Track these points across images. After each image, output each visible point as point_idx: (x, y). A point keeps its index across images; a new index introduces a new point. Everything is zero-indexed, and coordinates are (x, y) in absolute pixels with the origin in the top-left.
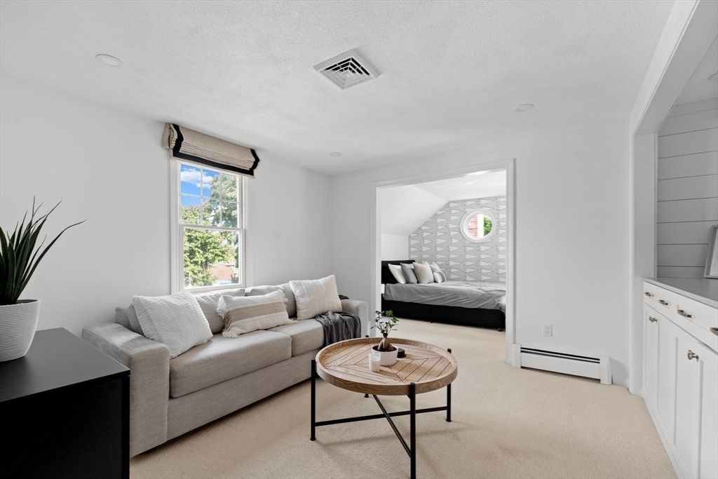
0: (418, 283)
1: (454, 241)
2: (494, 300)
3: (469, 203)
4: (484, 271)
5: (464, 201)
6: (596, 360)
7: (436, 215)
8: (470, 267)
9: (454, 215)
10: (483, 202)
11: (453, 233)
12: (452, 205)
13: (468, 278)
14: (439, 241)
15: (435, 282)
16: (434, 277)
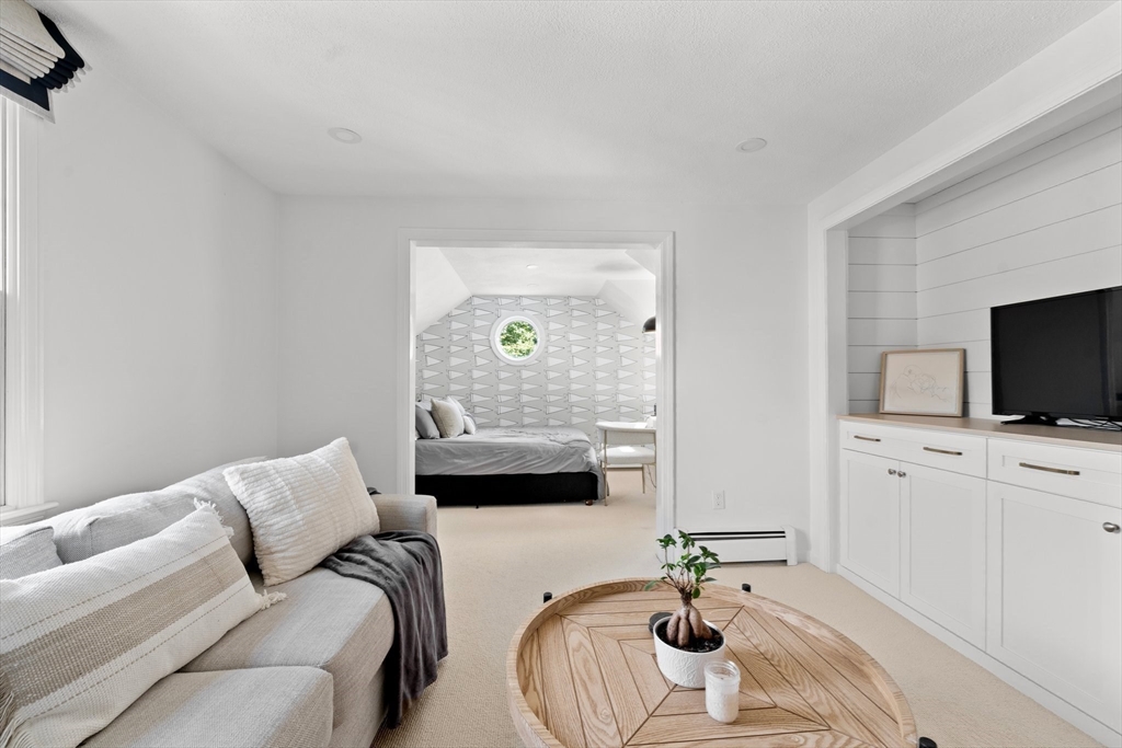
0: (441, 436)
1: (480, 361)
2: (580, 456)
3: (504, 301)
4: (527, 410)
5: (497, 297)
6: (780, 534)
7: (448, 315)
8: (505, 404)
9: (481, 318)
10: (525, 302)
11: (478, 349)
12: (476, 301)
13: (504, 422)
14: (454, 361)
15: (466, 432)
16: (465, 424)
